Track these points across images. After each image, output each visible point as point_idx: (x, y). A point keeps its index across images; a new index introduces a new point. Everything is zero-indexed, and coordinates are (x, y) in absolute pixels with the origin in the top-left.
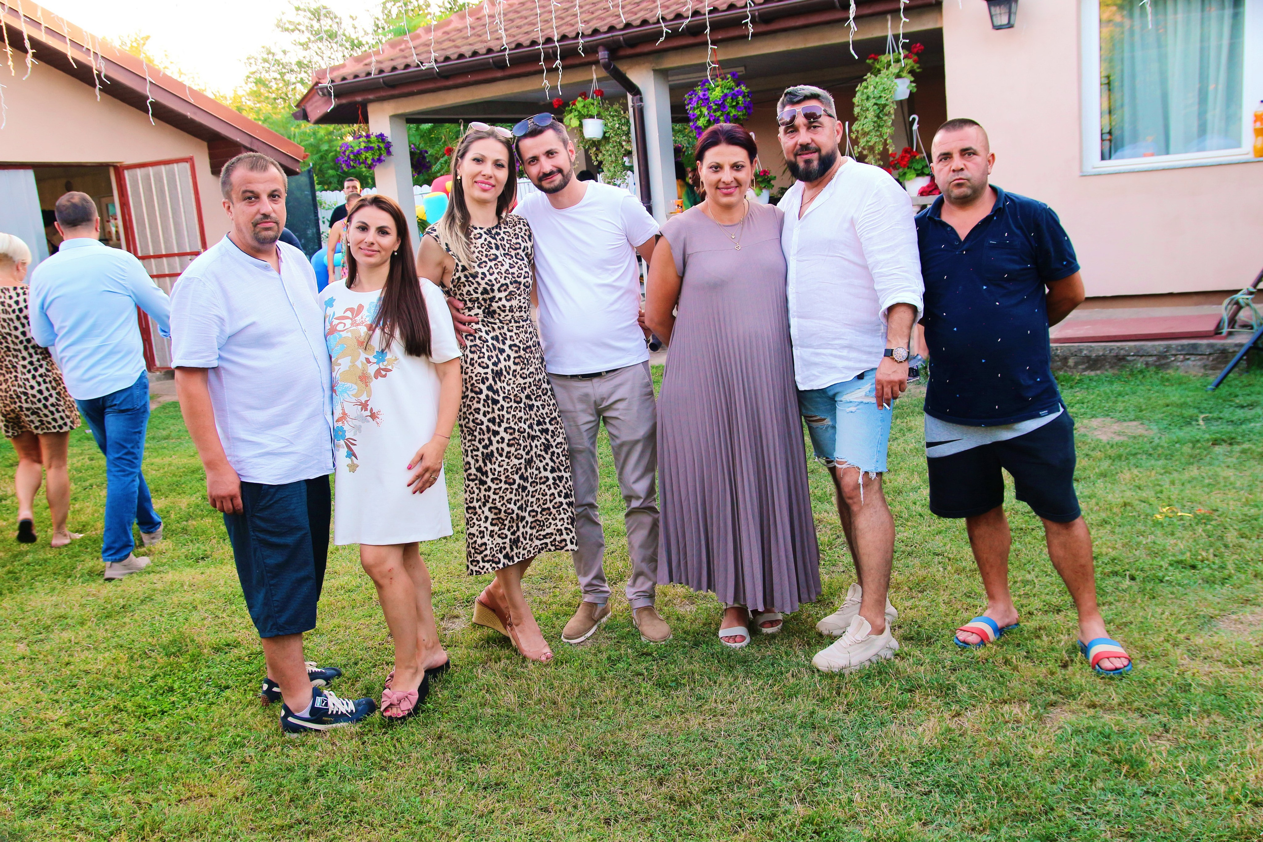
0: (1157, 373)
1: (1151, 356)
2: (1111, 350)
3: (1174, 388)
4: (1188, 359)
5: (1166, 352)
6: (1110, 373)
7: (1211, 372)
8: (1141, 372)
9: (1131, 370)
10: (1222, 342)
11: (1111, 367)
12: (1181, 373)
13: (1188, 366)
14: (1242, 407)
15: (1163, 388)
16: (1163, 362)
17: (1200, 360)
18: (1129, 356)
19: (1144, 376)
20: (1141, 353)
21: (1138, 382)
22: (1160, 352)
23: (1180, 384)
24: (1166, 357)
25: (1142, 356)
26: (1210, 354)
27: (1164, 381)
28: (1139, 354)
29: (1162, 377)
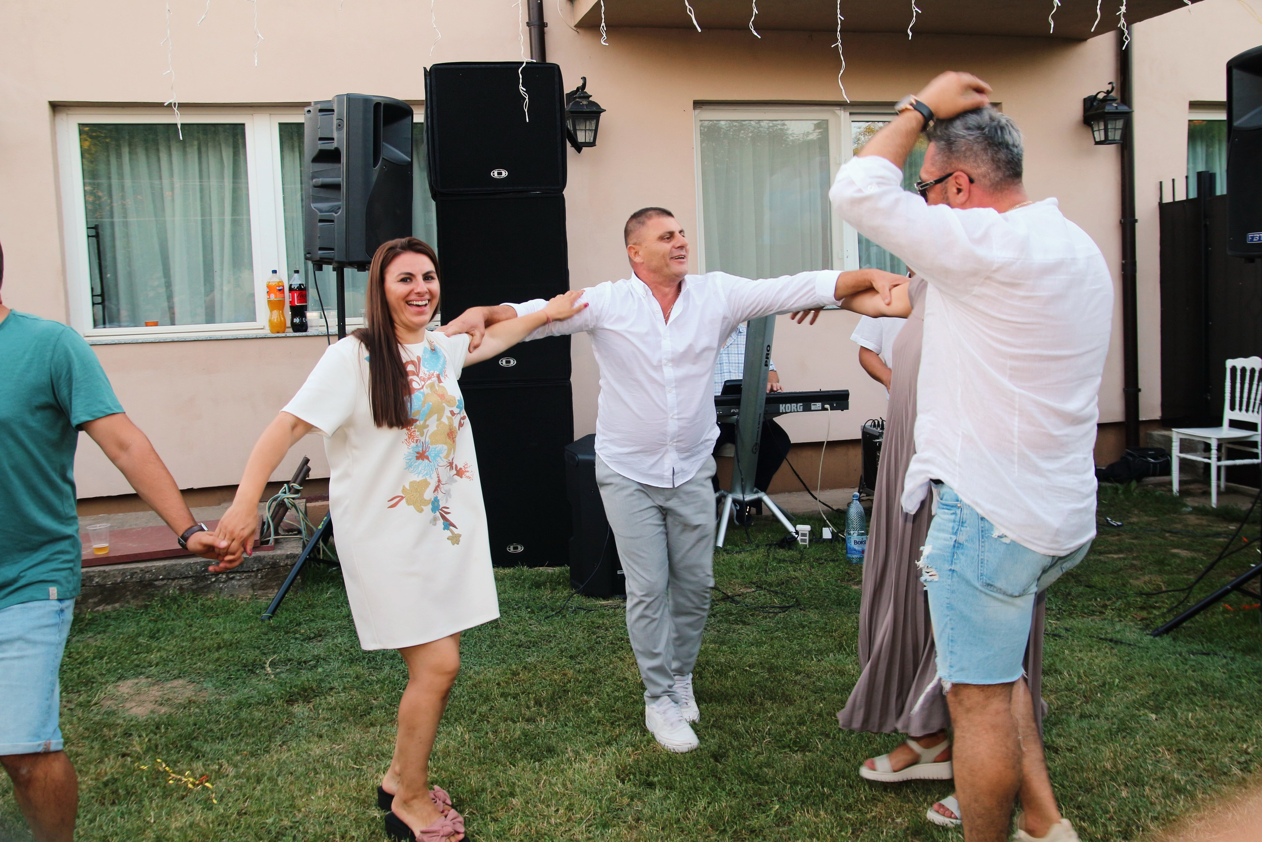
0: (196, 601)
1: (186, 578)
2: (132, 575)
3: (220, 620)
4: (233, 578)
5: (203, 571)
6: (133, 604)
7: (260, 592)
8: (174, 600)
9: (162, 600)
10: (271, 553)
11: (134, 598)
12: (225, 597)
13: (233, 586)
14: (310, 639)
15: (206, 620)
16: (201, 584)
17: (246, 578)
18: (156, 580)
19: (179, 606)
20: (173, 575)
21: (172, 615)
22: (197, 572)
23: (228, 612)
24: (205, 578)
25: (173, 579)
26: (258, 570)
27: (206, 610)
28: (170, 576)
29: (202, 605)
